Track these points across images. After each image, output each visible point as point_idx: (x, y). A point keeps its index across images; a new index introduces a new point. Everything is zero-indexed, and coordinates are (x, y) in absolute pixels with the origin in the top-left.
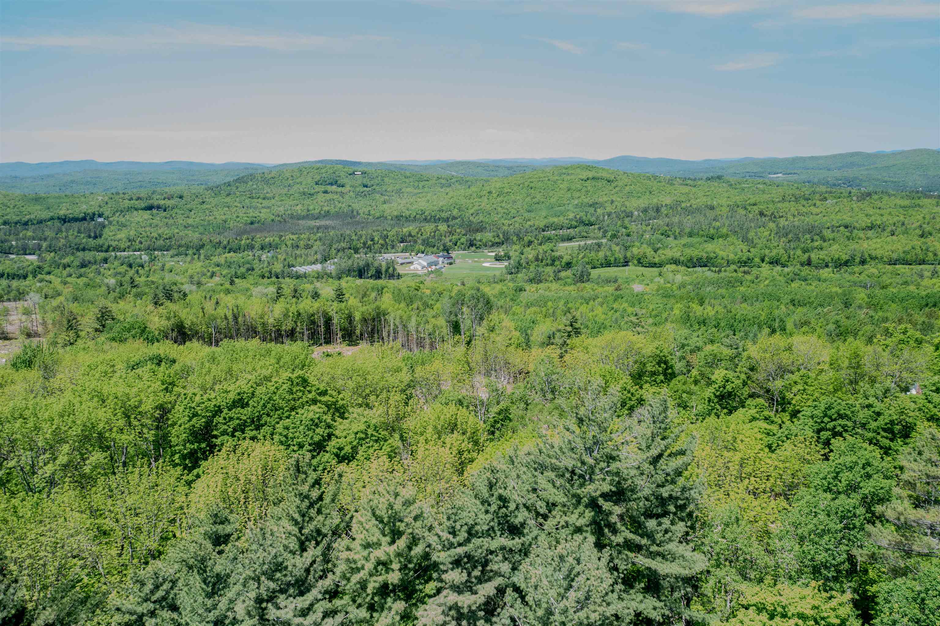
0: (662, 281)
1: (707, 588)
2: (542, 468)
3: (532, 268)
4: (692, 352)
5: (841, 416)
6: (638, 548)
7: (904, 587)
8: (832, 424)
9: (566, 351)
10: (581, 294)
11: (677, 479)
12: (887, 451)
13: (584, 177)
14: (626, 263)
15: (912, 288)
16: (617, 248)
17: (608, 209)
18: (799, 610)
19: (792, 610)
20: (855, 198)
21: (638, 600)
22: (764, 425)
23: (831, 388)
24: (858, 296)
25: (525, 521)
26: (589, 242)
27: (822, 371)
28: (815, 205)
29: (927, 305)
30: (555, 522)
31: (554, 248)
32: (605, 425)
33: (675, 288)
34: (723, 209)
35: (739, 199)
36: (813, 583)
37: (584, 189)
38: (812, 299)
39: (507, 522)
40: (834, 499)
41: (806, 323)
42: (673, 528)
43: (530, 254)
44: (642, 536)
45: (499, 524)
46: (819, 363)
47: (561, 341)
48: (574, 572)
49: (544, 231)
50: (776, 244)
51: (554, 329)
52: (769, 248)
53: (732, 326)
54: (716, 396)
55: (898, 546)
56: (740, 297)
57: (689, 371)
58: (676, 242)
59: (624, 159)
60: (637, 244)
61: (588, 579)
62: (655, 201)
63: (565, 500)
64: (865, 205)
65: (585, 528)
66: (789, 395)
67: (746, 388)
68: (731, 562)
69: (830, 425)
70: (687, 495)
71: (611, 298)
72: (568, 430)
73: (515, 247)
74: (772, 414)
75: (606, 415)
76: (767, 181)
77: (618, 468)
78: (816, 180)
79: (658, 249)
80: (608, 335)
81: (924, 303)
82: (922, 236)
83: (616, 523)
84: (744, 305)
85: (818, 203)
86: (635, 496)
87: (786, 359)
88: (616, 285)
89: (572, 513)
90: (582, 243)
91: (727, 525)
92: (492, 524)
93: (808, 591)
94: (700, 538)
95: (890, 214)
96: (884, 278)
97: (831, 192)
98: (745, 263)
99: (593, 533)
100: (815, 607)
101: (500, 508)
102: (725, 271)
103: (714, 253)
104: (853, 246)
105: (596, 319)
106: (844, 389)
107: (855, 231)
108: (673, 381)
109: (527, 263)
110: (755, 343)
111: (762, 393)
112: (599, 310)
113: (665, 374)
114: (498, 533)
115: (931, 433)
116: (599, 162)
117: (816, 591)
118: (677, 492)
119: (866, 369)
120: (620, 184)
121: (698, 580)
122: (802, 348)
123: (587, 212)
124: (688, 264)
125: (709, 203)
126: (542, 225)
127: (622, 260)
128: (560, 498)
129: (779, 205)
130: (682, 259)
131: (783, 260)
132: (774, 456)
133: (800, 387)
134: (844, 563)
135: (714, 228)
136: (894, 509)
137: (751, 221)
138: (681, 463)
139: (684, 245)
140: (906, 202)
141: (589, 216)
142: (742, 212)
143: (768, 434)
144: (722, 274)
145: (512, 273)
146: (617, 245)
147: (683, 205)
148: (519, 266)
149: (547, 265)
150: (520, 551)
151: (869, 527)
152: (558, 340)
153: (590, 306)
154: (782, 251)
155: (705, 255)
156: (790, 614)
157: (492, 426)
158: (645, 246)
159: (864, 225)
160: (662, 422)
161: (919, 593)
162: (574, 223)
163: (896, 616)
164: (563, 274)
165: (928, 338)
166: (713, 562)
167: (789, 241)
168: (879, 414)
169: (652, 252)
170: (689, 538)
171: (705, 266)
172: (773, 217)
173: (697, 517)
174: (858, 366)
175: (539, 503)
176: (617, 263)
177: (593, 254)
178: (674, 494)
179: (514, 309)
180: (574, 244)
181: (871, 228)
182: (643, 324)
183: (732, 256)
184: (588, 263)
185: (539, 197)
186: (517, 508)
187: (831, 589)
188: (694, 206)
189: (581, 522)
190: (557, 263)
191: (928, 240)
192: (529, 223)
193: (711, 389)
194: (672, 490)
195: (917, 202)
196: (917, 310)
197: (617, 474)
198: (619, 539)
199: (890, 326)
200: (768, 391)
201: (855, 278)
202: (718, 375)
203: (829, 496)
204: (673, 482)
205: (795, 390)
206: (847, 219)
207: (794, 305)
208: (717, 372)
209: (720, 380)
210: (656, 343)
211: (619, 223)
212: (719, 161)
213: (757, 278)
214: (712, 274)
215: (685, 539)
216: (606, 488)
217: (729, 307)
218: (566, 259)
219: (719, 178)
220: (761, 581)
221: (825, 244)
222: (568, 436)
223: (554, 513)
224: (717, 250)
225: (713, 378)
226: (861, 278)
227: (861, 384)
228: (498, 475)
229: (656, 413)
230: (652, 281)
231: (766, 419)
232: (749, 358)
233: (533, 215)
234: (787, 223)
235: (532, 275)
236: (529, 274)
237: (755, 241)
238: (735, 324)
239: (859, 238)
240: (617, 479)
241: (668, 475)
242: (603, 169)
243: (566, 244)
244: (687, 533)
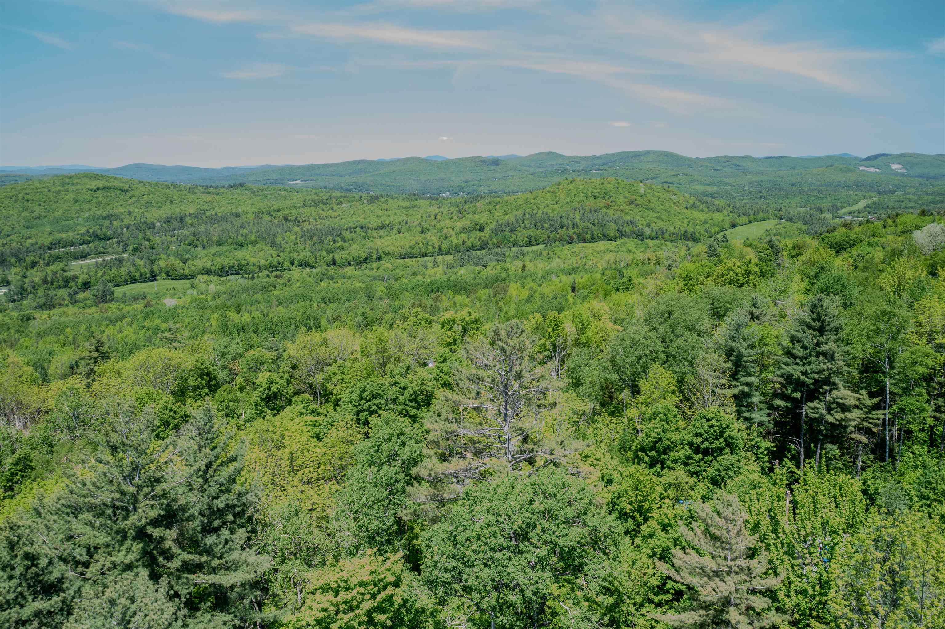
0: (195, 293)
1: (276, 587)
2: (75, 511)
3: (40, 293)
4: (234, 359)
5: (374, 396)
6: (198, 567)
7: (440, 531)
8: (367, 405)
9: (94, 380)
10: (106, 315)
11: (231, 487)
12: (414, 419)
13: (93, 187)
14: (154, 278)
15: (419, 277)
16: (142, 263)
17: (126, 221)
18: (360, 578)
19: (354, 581)
20: (365, 201)
21: (206, 621)
22: (310, 418)
23: (364, 373)
24: (378, 289)
25: (62, 575)
26: (108, 258)
27: (356, 359)
28: (333, 209)
29: (432, 291)
30: (98, 566)
31: (66, 268)
32: (143, 447)
33: (209, 298)
34: (249, 216)
35: (262, 205)
36: (369, 551)
37: (95, 200)
38: (340, 296)
39: (40, 582)
40: (379, 470)
41: (338, 318)
42: (234, 537)
43: (36, 276)
44: (201, 554)
45: (29, 587)
46: (352, 353)
47: (87, 370)
48: (129, 613)
49: (50, 249)
50: (302, 247)
51: (76, 358)
52: (297, 252)
53: (271, 329)
54: (262, 400)
55: (433, 497)
56: (275, 300)
57: (233, 379)
58: (205, 251)
59: (138, 167)
60: (163, 256)
61: (146, 615)
62: (178, 210)
63: (108, 539)
64: (374, 207)
65: (136, 564)
66: (330, 386)
67: (291, 387)
68: (295, 554)
69: (366, 406)
70: (243, 500)
71: (140, 316)
72: (101, 462)
73: (14, 270)
74: (317, 407)
75: (142, 436)
76: (287, 187)
77: (164, 490)
78: (331, 186)
79: (187, 260)
80: (141, 355)
81: (430, 289)
82: (422, 232)
83: (170, 548)
84: (280, 308)
85: (335, 207)
86: (187, 515)
87: (323, 352)
88: (145, 302)
89: (119, 551)
90: (100, 260)
91: (287, 520)
92: (20, 589)
93: (366, 560)
94: (262, 540)
95: (395, 214)
96: (397, 271)
97: (345, 197)
98: (277, 267)
99: (144, 566)
100: (372, 573)
101: (28, 568)
102: (258, 277)
103: (245, 260)
104: (369, 244)
105: (126, 340)
106: (376, 373)
107: (369, 231)
108: (218, 392)
109: (34, 287)
110: (293, 342)
111: (305, 388)
112: (129, 331)
113: (209, 387)
114: (30, 599)
115: (444, 396)
116: (108, 170)
117: (372, 557)
118: (232, 498)
119: (391, 352)
120: (137, 193)
121: (267, 581)
122: (336, 340)
123: (101, 226)
124: (221, 273)
125: (234, 211)
126: (47, 242)
127: (148, 275)
128: (103, 538)
129: (301, 210)
130: (213, 268)
131: (310, 262)
132: (321, 444)
133: (338, 377)
134: (393, 525)
135: (242, 235)
136: (425, 467)
137: (277, 226)
138: (233, 469)
139: (214, 255)
140: (407, 204)
141: (104, 229)
142: (267, 218)
143: (314, 425)
144: (256, 281)
145: (14, 301)
146: (141, 259)
147: (208, 213)
148: (22, 292)
149: (59, 287)
150: (62, 610)
151: (408, 489)
152: (83, 369)
153: (117, 327)
154: (309, 254)
155: (236, 263)
156: (352, 586)
157: (9, 480)
158: (172, 258)
159: (375, 225)
160: (208, 432)
161: (452, 532)
162: (87, 238)
163: (436, 558)
164: (80, 296)
165: (435, 318)
166: (279, 559)
167: (314, 244)
168: (404, 389)
169: (181, 264)
170: (251, 543)
171: (238, 273)
172: (297, 222)
173: (256, 520)
174: (385, 350)
175: (78, 550)
176: (143, 279)
177: (114, 271)
178: (230, 502)
179: (21, 341)
180: (91, 261)
181: (382, 227)
182: (179, 338)
183: (263, 262)
184: (110, 281)
185: (38, 210)
186: (50, 563)
187: (386, 552)
188: (220, 215)
189: (131, 557)
190: (71, 284)
191: (427, 235)
192: (29, 241)
193: (257, 393)
194: (228, 499)
195: (415, 203)
196: (426, 296)
197: (164, 495)
198: (176, 564)
199: (406, 311)
200: (311, 386)
201: (374, 273)
202: (262, 378)
203: (374, 469)
204: (228, 491)
205: (334, 380)
206: (362, 221)
207: (325, 303)
208: (260, 375)
209: (264, 382)
210: (196, 356)
211: (140, 235)
212: (239, 169)
213: (289, 281)
214: (246, 281)
215: (248, 544)
216: (153, 514)
217: (266, 311)
218: (83, 278)
219: (241, 185)
220: (323, 564)
221: (346, 245)
222: (101, 468)
223: (96, 557)
224: (248, 257)
225: (257, 382)
226: (379, 272)
227: (388, 365)
228: (20, 531)
229: (201, 424)
230: (184, 294)
231: (313, 412)
232: (290, 357)
233: (33, 231)
234: (310, 227)
235: (41, 301)
236: (38, 300)
237: (283, 246)
238: (273, 327)
239: (374, 237)
240: (165, 502)
241: (221, 485)
242: (115, 178)
243: (80, 262)
244: (249, 539)
